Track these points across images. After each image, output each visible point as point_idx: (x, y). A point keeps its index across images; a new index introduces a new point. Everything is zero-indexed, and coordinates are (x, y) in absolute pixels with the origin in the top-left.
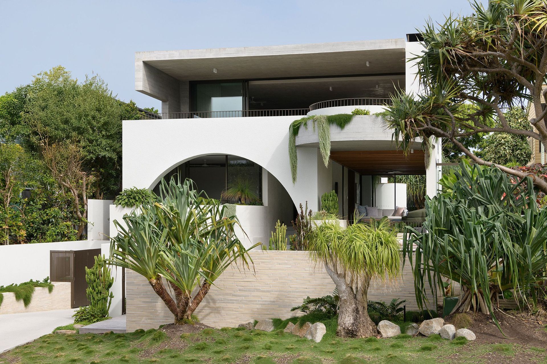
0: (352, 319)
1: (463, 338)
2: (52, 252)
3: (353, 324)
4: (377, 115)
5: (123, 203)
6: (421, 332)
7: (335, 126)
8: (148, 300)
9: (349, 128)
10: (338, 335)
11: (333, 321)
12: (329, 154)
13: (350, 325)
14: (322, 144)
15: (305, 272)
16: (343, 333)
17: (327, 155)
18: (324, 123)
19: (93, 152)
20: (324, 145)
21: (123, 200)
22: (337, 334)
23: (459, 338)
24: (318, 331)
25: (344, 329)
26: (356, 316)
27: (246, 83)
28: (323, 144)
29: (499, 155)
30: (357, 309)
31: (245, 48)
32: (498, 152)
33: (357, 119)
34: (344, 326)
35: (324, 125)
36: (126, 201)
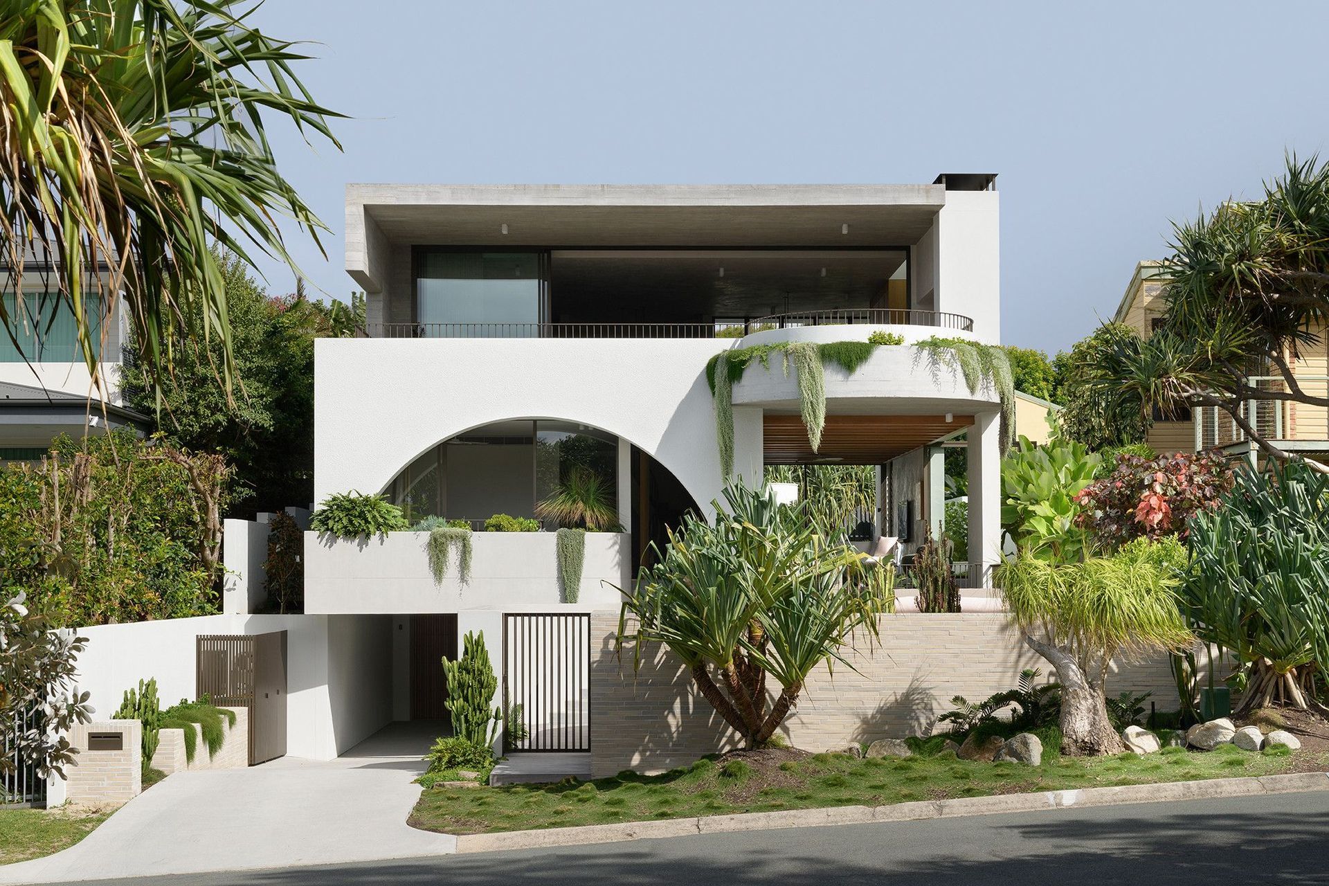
0: (1087, 724)
1: (1283, 745)
2: (200, 640)
3: (1090, 732)
4: (921, 345)
5: (339, 527)
6: (1192, 743)
7: (835, 366)
8: (634, 713)
9: (864, 371)
10: (1063, 754)
11: (1053, 731)
12: (822, 423)
13: (1086, 734)
14: (809, 404)
15: (945, 651)
16: (1073, 749)
17: (818, 425)
18: (813, 360)
19: (221, 408)
20: (812, 406)
21: (338, 521)
22: (1063, 751)
23: (1274, 746)
24: (1031, 747)
25: (1076, 741)
26: (1094, 719)
27: (546, 255)
28: (811, 402)
29: (1086, 426)
30: (1095, 707)
31: (603, 186)
32: (1086, 421)
33: (880, 352)
34: (1074, 737)
35: (813, 364)
36: (345, 521)
